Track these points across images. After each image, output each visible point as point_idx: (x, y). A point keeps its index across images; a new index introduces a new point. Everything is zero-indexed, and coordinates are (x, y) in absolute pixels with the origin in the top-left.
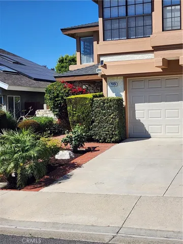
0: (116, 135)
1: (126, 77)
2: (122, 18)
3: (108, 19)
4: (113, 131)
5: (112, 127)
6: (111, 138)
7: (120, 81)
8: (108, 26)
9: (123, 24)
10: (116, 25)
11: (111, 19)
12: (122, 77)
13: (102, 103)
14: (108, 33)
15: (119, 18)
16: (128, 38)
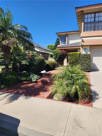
0: (89, 69)
1: (91, 46)
2: (93, 22)
3: (86, 23)
4: (88, 67)
5: (87, 66)
6: (87, 70)
7: (88, 48)
8: (86, 26)
9: (93, 25)
10: (89, 25)
11: (87, 23)
12: (89, 46)
13: (84, 56)
14: (86, 29)
15: (91, 23)
16: (94, 31)
